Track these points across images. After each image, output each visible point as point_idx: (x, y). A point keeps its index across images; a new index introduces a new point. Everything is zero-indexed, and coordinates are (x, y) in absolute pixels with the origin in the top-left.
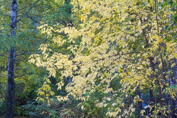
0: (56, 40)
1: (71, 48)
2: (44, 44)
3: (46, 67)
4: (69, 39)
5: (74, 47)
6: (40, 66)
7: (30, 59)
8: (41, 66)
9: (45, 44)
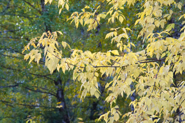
0: (80, 18)
1: (114, 36)
2: (49, 32)
3: (72, 71)
4: (109, 14)
5: (120, 32)
6: (56, 69)
7: (27, 52)
8: (58, 69)
9: (51, 32)
